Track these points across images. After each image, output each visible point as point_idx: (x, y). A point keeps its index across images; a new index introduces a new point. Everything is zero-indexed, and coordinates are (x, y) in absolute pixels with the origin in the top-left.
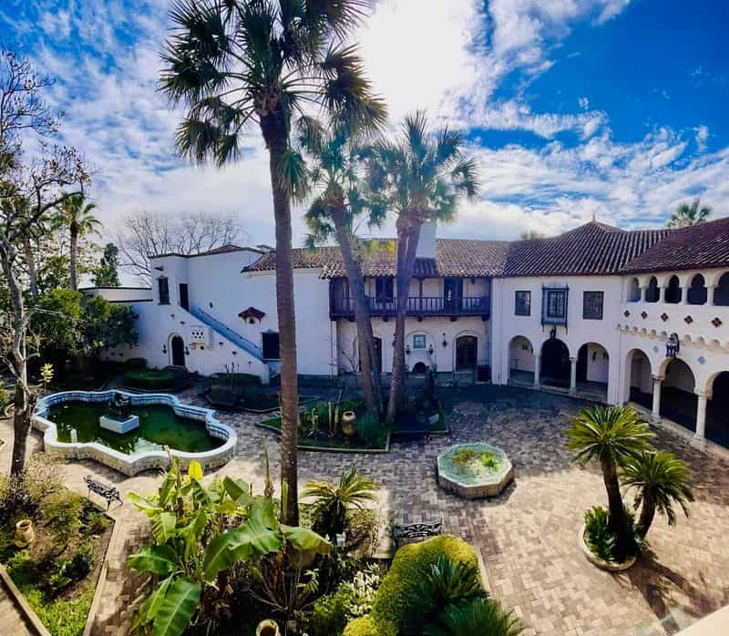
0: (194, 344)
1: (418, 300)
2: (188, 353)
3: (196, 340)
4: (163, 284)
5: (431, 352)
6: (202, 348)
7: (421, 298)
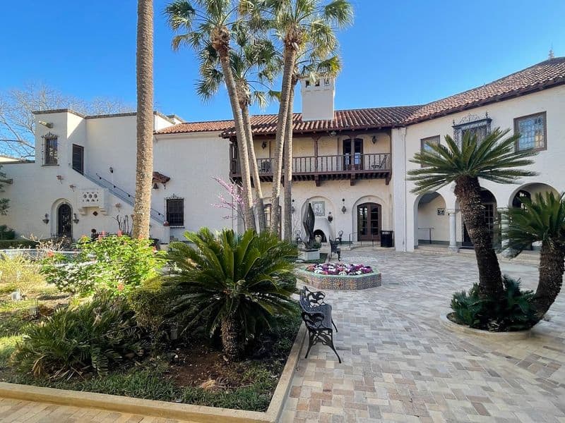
0: (86, 209)
1: (313, 159)
2: (77, 221)
3: (87, 204)
4: (51, 143)
5: (330, 219)
6: (95, 214)
7: (317, 157)
